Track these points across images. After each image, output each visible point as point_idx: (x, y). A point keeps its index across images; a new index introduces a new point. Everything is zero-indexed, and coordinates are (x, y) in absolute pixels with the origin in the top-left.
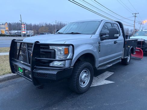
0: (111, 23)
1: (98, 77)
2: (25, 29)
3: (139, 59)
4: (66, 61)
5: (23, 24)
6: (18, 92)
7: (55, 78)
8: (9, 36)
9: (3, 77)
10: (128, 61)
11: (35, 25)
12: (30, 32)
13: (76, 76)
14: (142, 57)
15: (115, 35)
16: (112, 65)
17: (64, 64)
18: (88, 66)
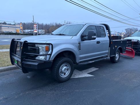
0: (95, 26)
1: (83, 71)
2: (36, 28)
3: (131, 59)
4: (47, 56)
5: (35, 24)
6: (15, 79)
7: (36, 68)
8: (23, 35)
9: (7, 67)
10: (117, 59)
11: (47, 25)
12: (41, 31)
13: (56, 68)
14: (134, 57)
15: (93, 37)
16: (94, 61)
17: (45, 58)
18: (68, 61)
